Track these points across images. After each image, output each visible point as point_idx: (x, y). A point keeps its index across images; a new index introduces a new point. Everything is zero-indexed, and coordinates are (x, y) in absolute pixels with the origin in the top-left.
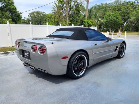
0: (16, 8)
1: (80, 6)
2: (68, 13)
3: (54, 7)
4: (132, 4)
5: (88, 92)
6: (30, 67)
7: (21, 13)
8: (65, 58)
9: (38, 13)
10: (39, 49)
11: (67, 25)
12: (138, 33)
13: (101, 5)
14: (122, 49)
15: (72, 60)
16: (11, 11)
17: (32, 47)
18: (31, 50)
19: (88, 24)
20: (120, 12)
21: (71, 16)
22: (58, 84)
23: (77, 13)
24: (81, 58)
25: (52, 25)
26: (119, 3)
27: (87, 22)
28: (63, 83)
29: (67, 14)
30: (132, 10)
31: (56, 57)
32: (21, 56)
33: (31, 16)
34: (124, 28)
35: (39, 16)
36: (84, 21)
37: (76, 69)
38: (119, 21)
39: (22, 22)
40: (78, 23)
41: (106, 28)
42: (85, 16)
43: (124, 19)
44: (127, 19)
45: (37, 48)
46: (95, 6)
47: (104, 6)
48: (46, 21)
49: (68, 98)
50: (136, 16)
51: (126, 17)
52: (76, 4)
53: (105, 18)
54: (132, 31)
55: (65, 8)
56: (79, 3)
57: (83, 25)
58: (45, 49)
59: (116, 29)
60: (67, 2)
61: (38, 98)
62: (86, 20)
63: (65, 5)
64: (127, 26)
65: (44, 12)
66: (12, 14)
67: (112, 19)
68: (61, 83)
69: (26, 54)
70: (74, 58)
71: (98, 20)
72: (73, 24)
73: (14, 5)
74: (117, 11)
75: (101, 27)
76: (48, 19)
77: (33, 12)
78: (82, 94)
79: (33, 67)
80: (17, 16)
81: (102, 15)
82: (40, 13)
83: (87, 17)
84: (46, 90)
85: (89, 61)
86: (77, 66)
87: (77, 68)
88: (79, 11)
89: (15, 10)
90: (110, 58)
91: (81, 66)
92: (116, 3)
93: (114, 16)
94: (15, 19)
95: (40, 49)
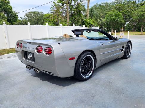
0: (12, 8)
1: (80, 6)
2: (68, 12)
3: (53, 7)
4: (133, 3)
5: (98, 94)
6: (34, 69)
7: (17, 13)
8: (72, 59)
9: (35, 13)
10: (44, 50)
11: (68, 26)
12: (140, 33)
13: (101, 5)
14: (128, 48)
15: (79, 61)
16: (6, 12)
17: (37, 48)
18: (36, 51)
19: (89, 23)
20: (121, 11)
21: (71, 16)
22: (65, 87)
23: (77, 13)
24: (89, 59)
25: (52, 25)
26: (120, 3)
27: (89, 22)
28: (70, 85)
29: (68, 14)
30: (134, 9)
31: (63, 57)
32: (24, 58)
33: (27, 16)
34: (125, 28)
35: (36, 16)
36: (85, 21)
37: (83, 70)
38: (121, 21)
39: (18, 23)
40: (79, 23)
41: (108, 28)
42: (86, 16)
43: (126, 19)
44: (129, 19)
45: (42, 49)
46: (95, 5)
47: (104, 5)
48: (44, 21)
49: (78, 101)
50: (138, 15)
51: (128, 17)
52: (76, 3)
53: (106, 18)
54: (134, 31)
55: (65, 8)
56: (80, 2)
57: (84, 25)
58: (52, 50)
59: (117, 29)
60: (67, 1)
61: (46, 102)
62: (87, 20)
63: (65, 5)
64: (129, 26)
65: (41, 12)
66: (7, 14)
67: (114, 18)
68: (68, 86)
69: (29, 56)
70: (81, 58)
71: (101, 20)
72: (74, 24)
73: (10, 5)
74: (119, 10)
75: (102, 27)
76: (46, 19)
77: (29, 12)
78: (93, 96)
79: (37, 69)
80: (14, 17)
81: (103, 15)
82: (38, 13)
83: (88, 17)
84: (53, 93)
85: (96, 61)
86: (84, 67)
87: (85, 69)
88: (80, 11)
89: (10, 10)
90: (116, 58)
91: (88, 67)
92: (117, 3)
93: (116, 16)
94: (11, 20)
95: (46, 49)
